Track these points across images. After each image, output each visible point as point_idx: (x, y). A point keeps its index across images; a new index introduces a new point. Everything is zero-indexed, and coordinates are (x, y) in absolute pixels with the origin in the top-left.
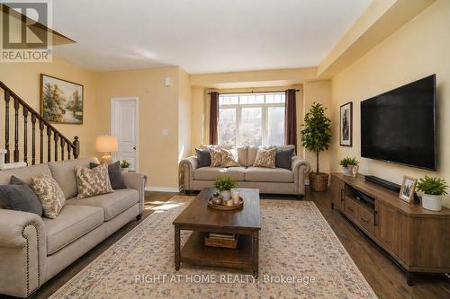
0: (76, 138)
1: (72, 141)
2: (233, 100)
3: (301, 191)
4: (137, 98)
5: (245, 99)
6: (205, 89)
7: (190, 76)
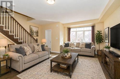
0: (37, 39)
1: (36, 39)
2: (75, 30)
3: (93, 55)
4: (51, 30)
5: (78, 29)
6: (68, 27)
7: (63, 24)
